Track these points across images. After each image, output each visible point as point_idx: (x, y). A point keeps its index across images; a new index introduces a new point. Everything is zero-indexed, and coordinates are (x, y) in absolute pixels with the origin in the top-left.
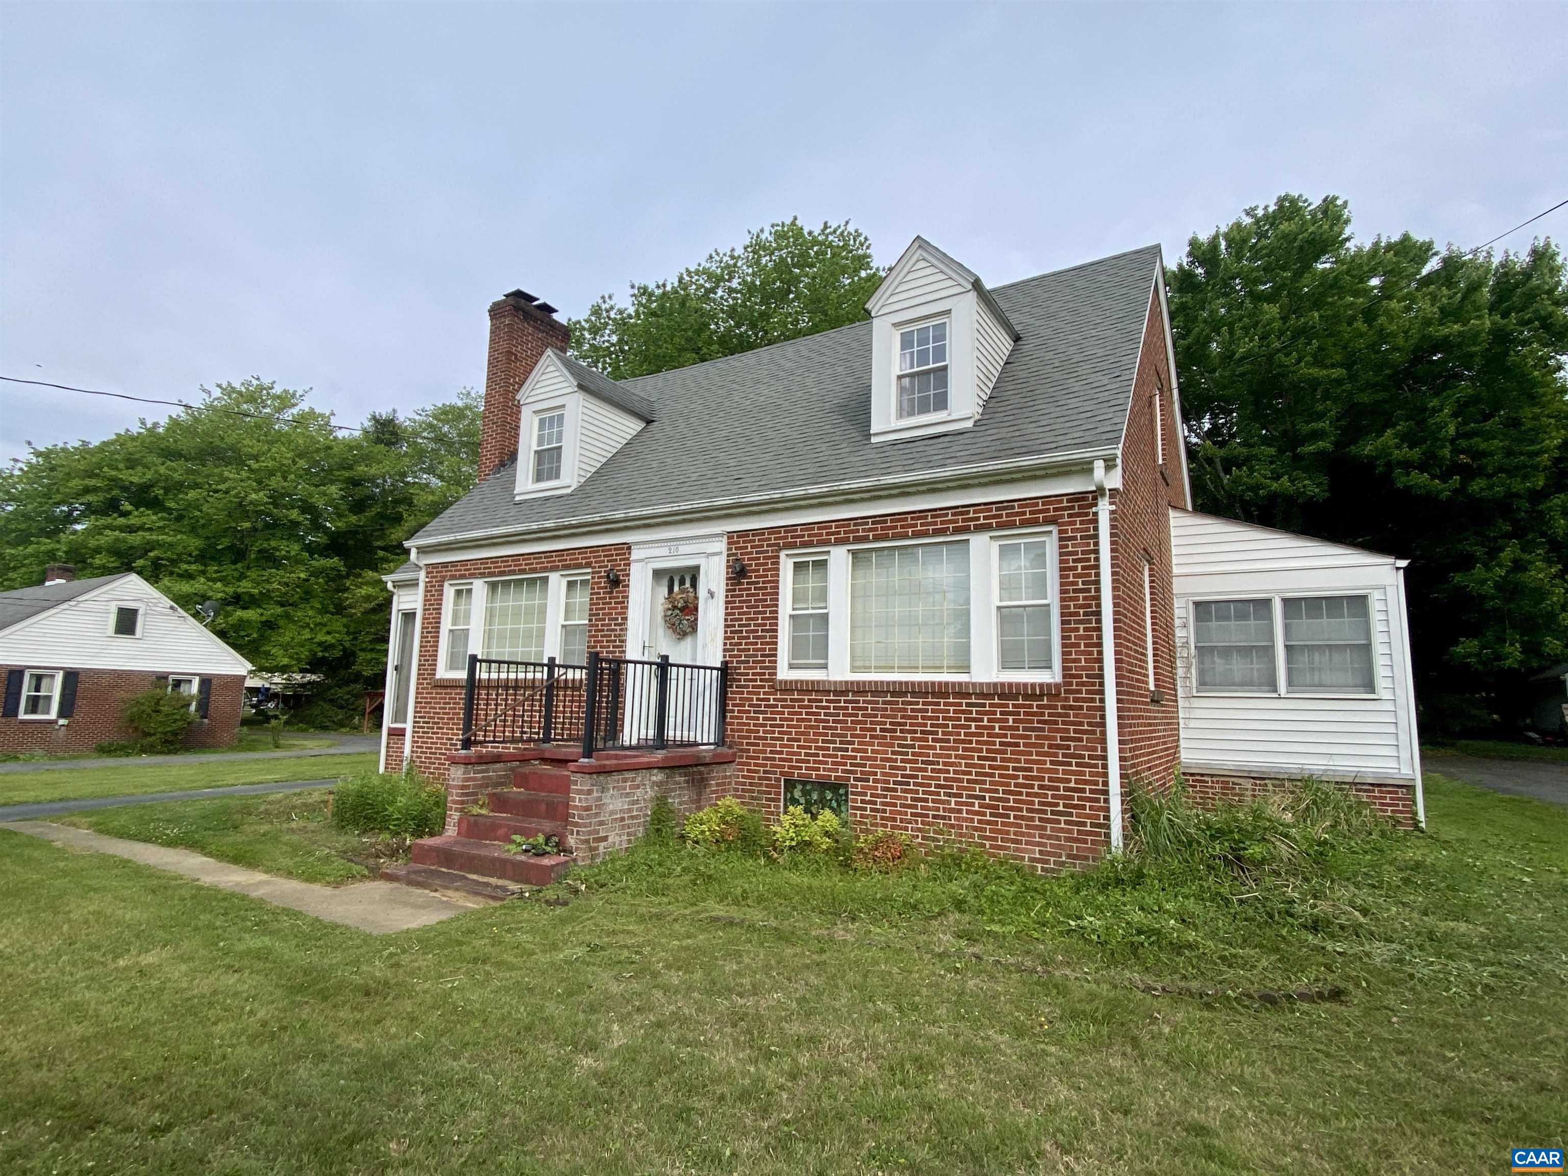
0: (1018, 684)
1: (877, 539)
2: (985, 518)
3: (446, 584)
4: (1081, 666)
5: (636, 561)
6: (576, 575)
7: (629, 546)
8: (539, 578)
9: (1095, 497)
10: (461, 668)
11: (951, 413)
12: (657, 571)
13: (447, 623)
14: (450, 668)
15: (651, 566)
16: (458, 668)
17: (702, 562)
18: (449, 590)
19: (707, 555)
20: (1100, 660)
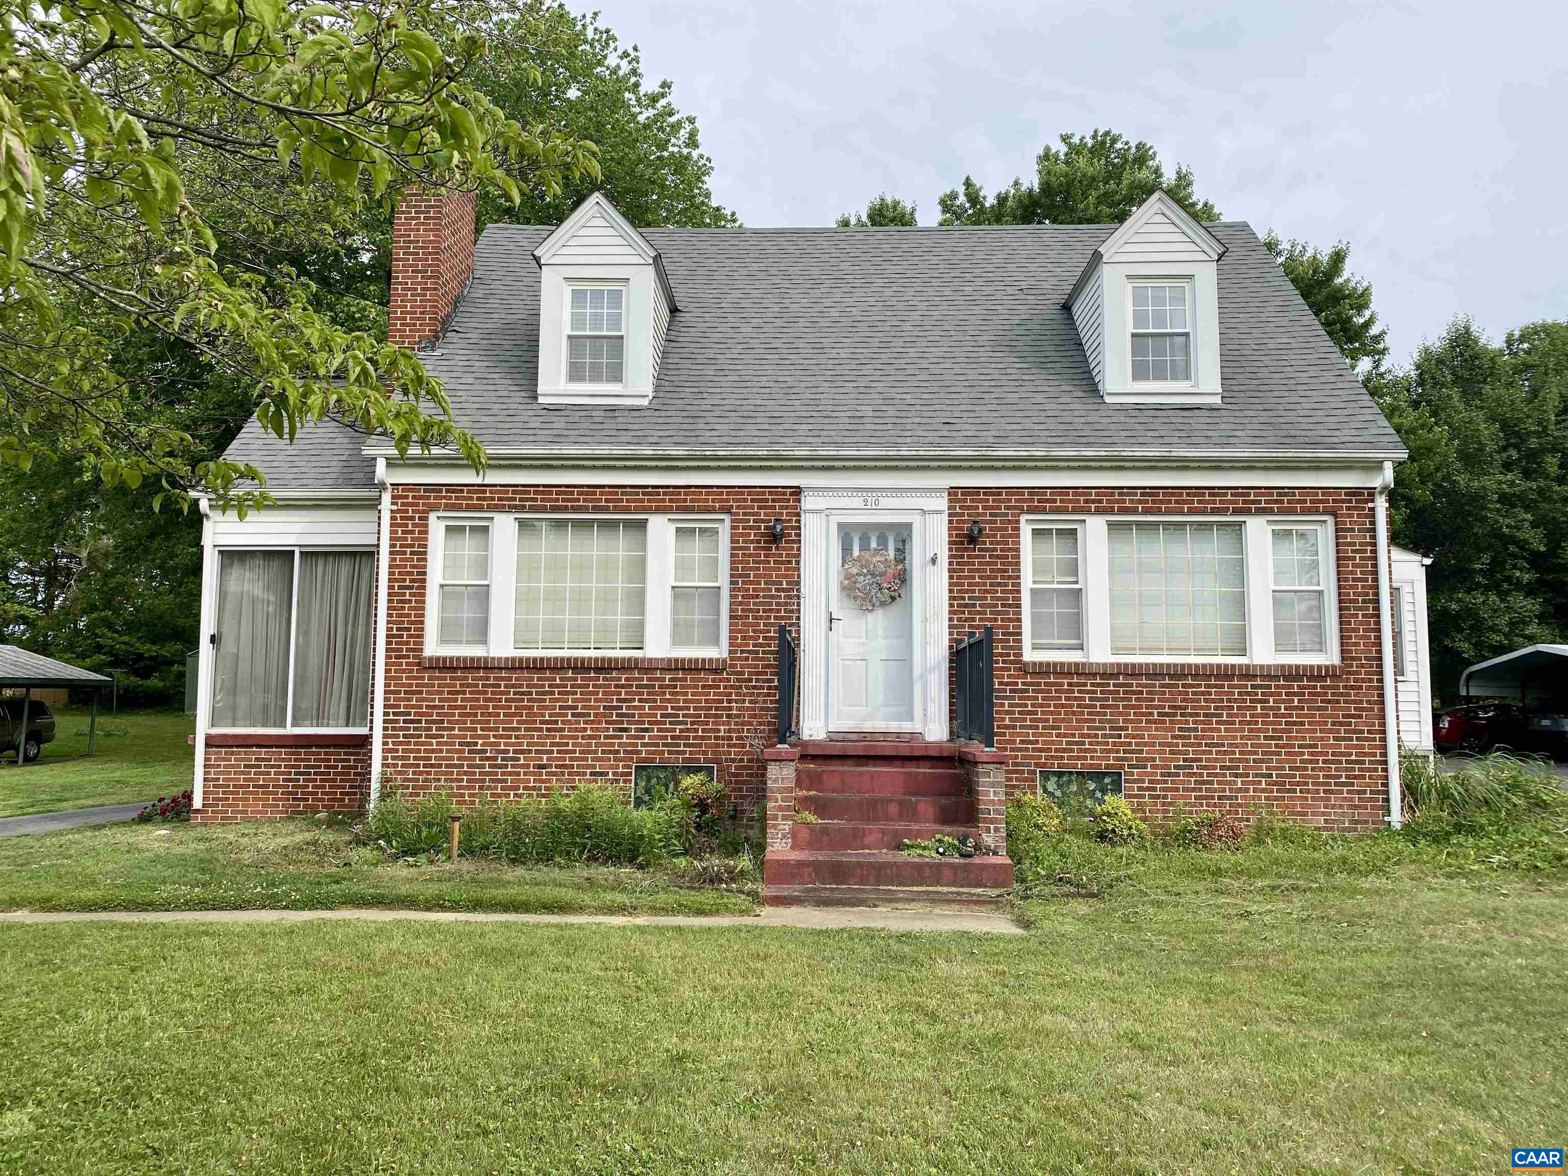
0: (1305, 667)
1: (1146, 512)
2: (1267, 502)
3: (433, 516)
4: (1360, 649)
5: (812, 511)
6: (695, 520)
7: (797, 491)
8: (625, 521)
9: (1371, 493)
10: (468, 642)
11: (1196, 385)
12: (841, 526)
13: (436, 575)
14: (443, 641)
15: (835, 520)
16: (459, 642)
17: (916, 520)
18: (437, 527)
19: (924, 512)
20: (1379, 643)
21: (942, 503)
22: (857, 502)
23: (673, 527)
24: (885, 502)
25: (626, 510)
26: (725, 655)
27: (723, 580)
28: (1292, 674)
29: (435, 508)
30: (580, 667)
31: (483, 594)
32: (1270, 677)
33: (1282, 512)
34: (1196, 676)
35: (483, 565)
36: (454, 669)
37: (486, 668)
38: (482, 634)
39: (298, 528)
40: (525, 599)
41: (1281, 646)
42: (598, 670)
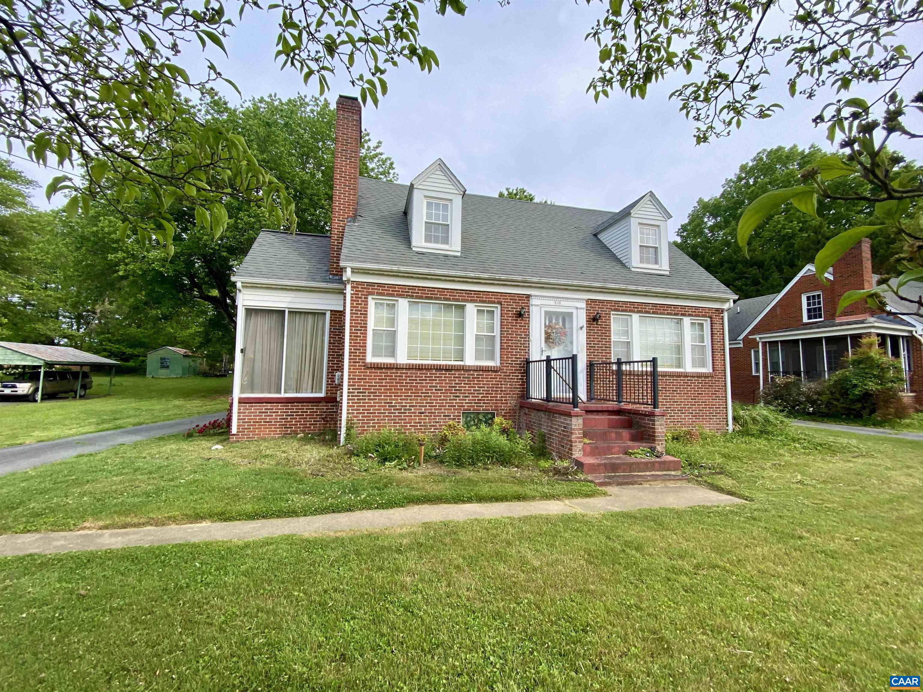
2: (690, 312)
3: (370, 298)
4: (719, 367)
5: (536, 305)
6: (486, 307)
7: (528, 296)
8: (456, 305)
9: (722, 311)
10: (385, 356)
11: (661, 266)
12: (546, 313)
13: (371, 325)
14: (373, 356)
15: (543, 310)
16: (381, 356)
17: (574, 311)
18: (371, 302)
19: (577, 308)
20: (725, 365)
21: (583, 305)
22: (552, 303)
23: (476, 309)
24: (563, 303)
25: (458, 300)
26: (498, 364)
27: (497, 332)
28: (699, 376)
29: (372, 294)
30: (439, 368)
31: (393, 335)
32: (693, 377)
33: (696, 316)
34: (669, 376)
35: (392, 322)
36: (381, 368)
37: (397, 368)
38: (393, 353)
39: (288, 299)
40: (411, 337)
41: (694, 366)
42: (446, 370)
